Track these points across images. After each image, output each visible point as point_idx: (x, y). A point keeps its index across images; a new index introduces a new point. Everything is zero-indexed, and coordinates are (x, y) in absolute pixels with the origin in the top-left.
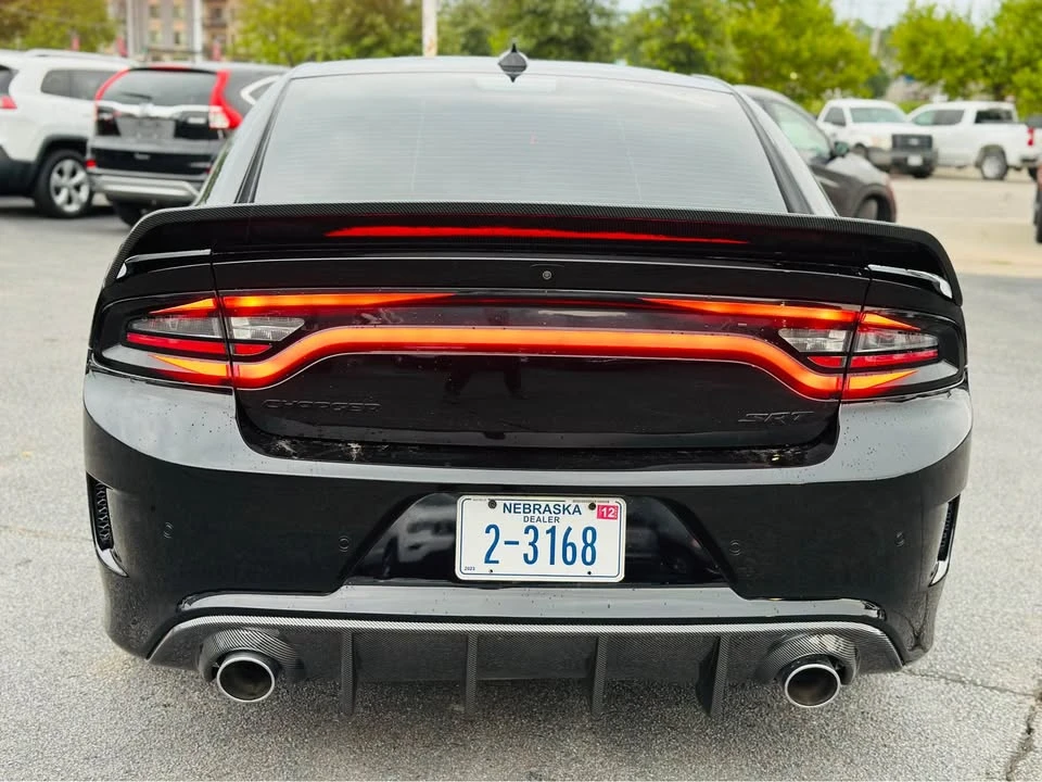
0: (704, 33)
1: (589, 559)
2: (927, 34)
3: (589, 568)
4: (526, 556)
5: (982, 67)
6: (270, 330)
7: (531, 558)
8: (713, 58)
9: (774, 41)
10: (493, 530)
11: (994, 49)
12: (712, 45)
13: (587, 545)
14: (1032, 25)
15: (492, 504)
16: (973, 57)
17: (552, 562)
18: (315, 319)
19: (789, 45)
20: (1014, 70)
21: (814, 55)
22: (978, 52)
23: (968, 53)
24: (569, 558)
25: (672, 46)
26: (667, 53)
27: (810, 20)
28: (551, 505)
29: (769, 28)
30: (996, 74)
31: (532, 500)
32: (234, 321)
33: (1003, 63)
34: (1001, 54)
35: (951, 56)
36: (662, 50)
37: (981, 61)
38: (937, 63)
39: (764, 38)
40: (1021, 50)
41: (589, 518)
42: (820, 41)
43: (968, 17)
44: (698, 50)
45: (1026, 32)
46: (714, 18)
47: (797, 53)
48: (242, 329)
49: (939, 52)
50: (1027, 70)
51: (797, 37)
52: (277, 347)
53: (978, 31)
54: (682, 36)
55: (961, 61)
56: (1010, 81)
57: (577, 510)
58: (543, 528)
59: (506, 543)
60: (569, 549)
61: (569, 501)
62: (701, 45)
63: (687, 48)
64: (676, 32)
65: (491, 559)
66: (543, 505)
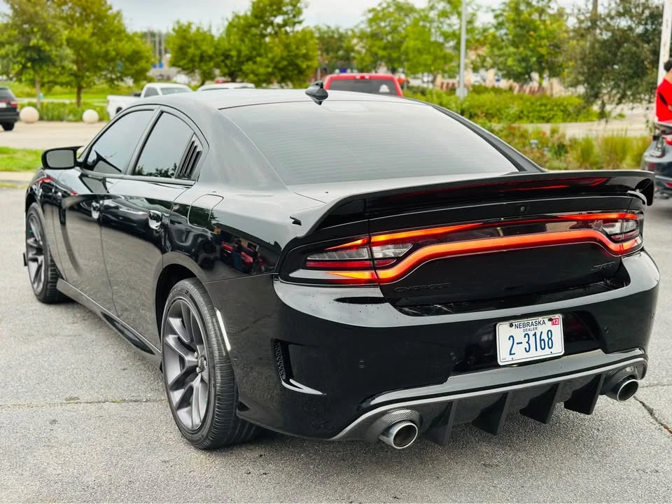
0: (48, 40)
1: (550, 346)
2: (189, 41)
3: (551, 350)
4: (526, 349)
5: (223, 61)
6: (390, 251)
7: (528, 350)
8: (57, 56)
9: (90, 44)
10: (511, 338)
11: (230, 50)
12: (53, 48)
13: (549, 339)
14: (249, 36)
15: (511, 325)
16: (217, 56)
17: (536, 350)
18: (417, 244)
19: (101, 47)
20: (242, 63)
21: (118, 54)
22: (219, 52)
23: (214, 53)
24: (543, 347)
25: (27, 48)
26: (23, 53)
27: (112, 32)
28: (534, 321)
29: (86, 36)
30: (232, 65)
31: (525, 321)
32: (375, 249)
33: (235, 59)
34: (234, 53)
35: (205, 54)
36: (20, 51)
37: (222, 58)
38: (197, 59)
39: (84, 42)
40: (245, 51)
41: (549, 325)
42: (120, 45)
43: (210, 30)
44: (45, 51)
45: (247, 40)
46: (54, 30)
47: (107, 52)
48: (378, 253)
49: (198, 52)
50: (250, 63)
51: (105, 42)
52: (399, 259)
53: (216, 39)
54: (33, 42)
55: (211, 58)
56: (241, 70)
57: (544, 323)
58: (531, 333)
59: (518, 344)
60: (543, 342)
61: (540, 319)
62: (47, 48)
63: (37, 49)
64: (29, 40)
65: (512, 352)
66: (530, 322)
